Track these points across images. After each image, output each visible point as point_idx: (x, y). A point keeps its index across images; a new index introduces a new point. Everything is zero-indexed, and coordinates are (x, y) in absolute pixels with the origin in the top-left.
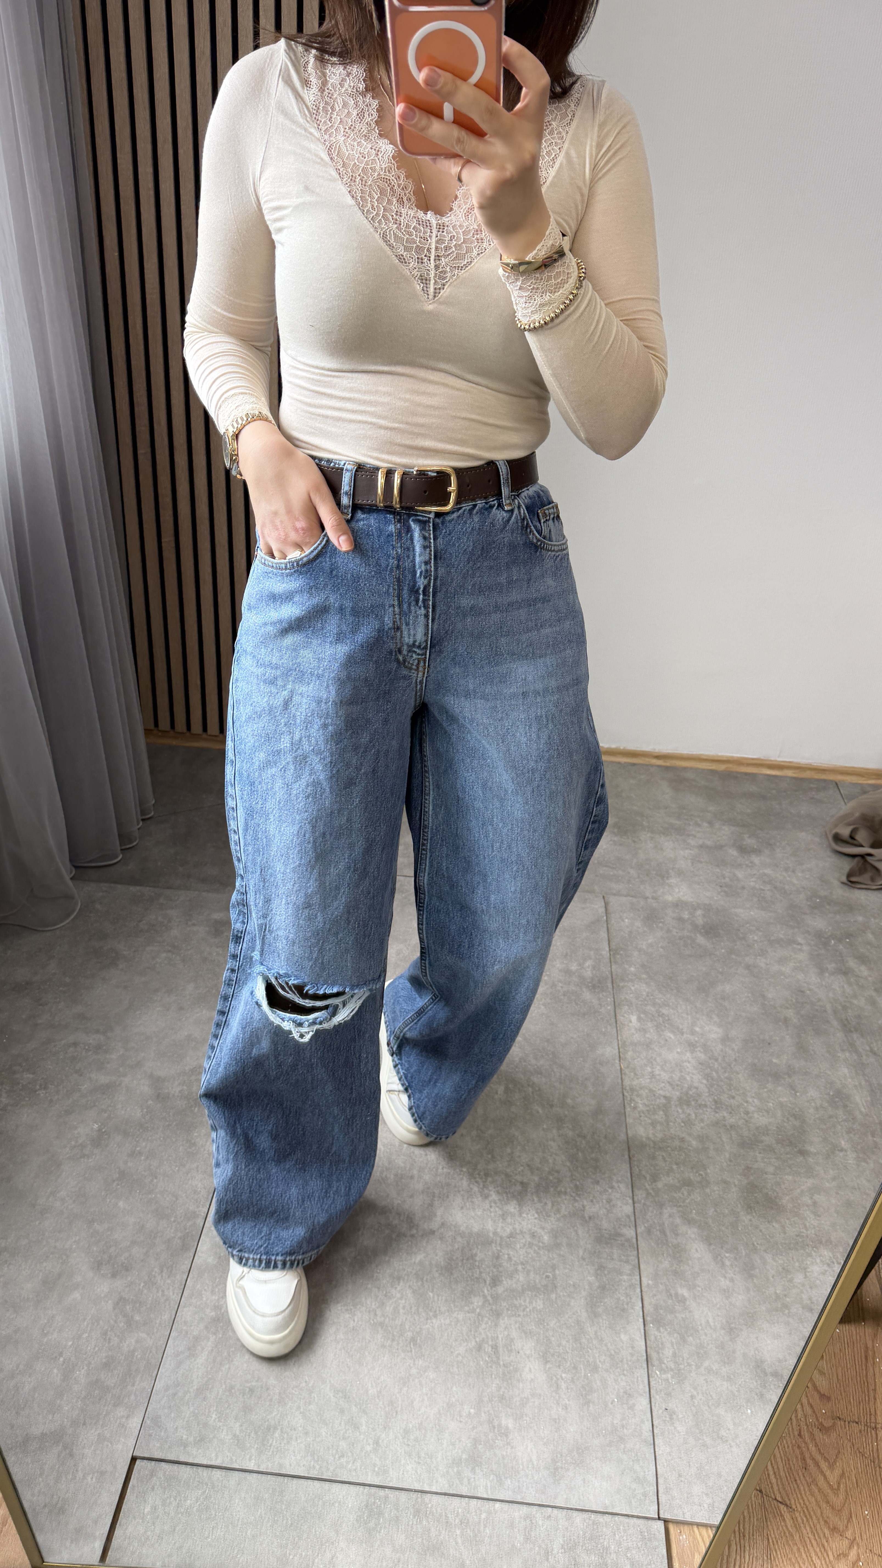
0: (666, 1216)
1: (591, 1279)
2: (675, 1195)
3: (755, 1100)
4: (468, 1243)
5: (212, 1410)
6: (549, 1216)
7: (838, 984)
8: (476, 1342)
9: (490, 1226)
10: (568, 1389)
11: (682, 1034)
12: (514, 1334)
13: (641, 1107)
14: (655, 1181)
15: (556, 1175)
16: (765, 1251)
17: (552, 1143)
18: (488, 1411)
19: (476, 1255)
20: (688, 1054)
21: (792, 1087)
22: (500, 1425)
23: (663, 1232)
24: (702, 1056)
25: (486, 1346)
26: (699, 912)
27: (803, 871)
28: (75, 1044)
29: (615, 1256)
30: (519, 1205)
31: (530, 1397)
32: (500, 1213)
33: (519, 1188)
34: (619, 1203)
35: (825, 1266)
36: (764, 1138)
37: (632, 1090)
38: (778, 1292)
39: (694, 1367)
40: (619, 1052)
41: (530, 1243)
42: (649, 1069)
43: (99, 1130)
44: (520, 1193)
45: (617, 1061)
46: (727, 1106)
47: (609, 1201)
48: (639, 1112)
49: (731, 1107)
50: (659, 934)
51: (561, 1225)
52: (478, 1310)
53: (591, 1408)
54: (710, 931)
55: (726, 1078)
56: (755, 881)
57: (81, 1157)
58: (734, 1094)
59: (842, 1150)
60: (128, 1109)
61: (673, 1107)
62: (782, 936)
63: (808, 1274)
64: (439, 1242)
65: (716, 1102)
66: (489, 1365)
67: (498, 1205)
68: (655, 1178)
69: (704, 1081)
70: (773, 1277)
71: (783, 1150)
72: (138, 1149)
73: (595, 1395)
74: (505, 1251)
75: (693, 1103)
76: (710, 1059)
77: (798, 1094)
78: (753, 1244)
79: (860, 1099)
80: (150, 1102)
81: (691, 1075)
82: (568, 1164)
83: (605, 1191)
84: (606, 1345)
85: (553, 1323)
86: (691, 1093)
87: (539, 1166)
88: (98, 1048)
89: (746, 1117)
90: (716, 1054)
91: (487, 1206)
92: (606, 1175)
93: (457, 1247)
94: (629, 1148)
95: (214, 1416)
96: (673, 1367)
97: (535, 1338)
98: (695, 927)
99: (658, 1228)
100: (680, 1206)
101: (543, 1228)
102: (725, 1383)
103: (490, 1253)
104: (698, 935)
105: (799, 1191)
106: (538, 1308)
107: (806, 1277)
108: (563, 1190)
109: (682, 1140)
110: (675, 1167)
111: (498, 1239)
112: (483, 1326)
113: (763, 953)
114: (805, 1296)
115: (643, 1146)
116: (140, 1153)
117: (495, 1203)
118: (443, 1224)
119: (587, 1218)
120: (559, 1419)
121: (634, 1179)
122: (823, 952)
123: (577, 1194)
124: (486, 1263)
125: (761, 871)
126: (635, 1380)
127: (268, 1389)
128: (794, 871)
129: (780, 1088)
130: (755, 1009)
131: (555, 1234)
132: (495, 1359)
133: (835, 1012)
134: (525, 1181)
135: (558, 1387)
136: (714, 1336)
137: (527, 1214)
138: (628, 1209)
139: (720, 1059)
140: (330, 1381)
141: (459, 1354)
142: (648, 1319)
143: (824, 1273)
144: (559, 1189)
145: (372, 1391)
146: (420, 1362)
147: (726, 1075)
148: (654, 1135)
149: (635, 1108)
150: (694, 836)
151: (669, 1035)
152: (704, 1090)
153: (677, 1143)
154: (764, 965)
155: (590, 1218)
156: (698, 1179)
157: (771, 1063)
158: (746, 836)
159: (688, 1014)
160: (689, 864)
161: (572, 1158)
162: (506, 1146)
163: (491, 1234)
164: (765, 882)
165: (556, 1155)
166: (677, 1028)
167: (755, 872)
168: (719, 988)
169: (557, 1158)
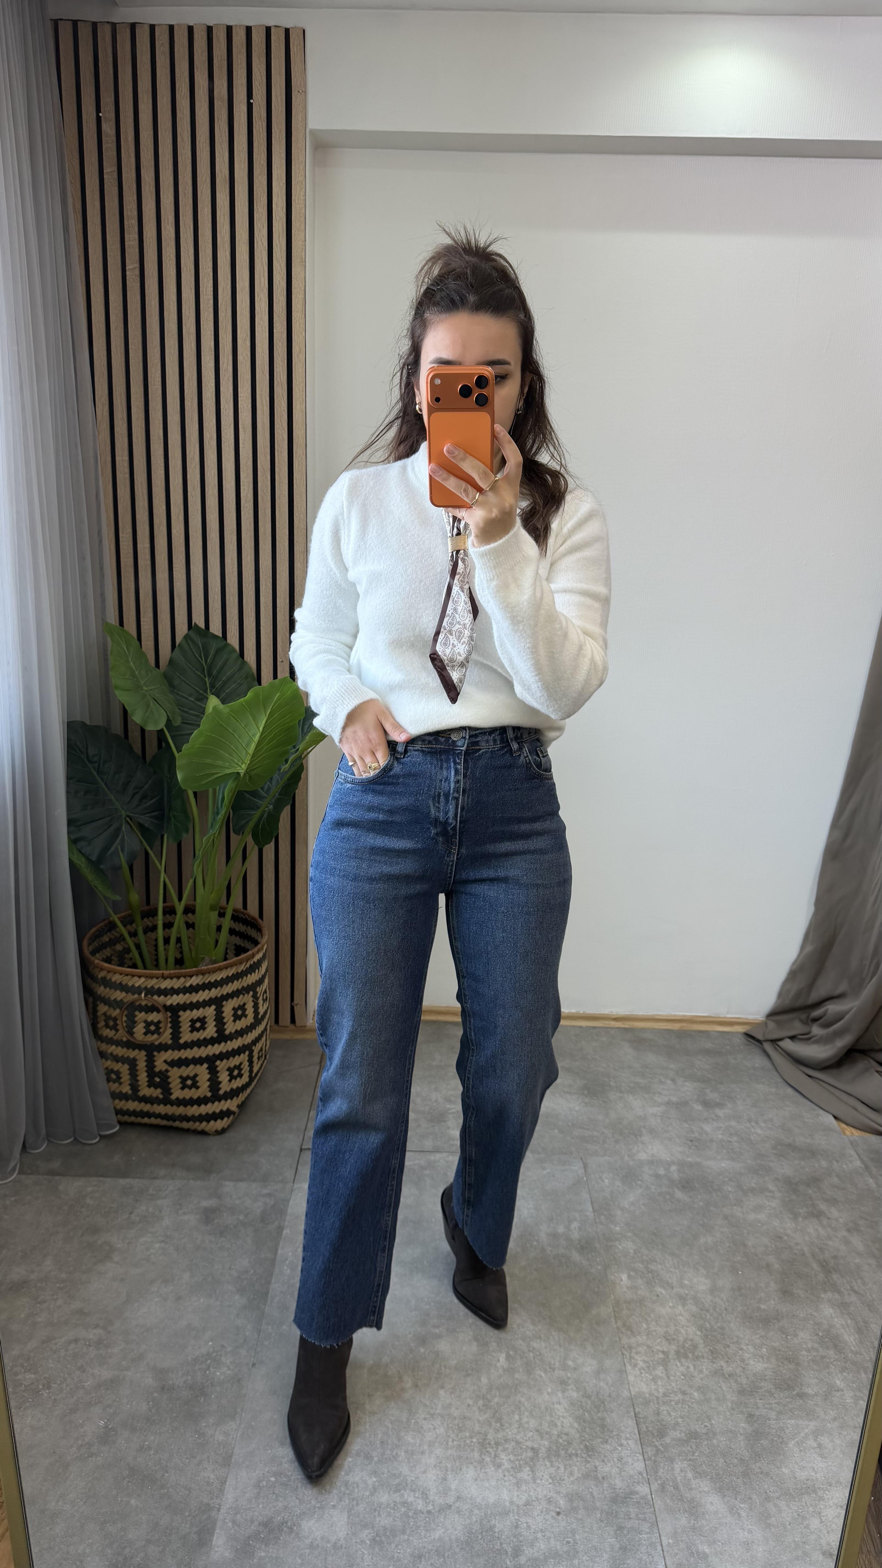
0: (677, 1471)
1: (612, 1540)
2: (684, 1449)
3: (749, 1347)
4: (486, 1515)
6: (564, 1480)
7: (812, 1228)
9: (505, 1495)
11: (672, 1288)
13: (641, 1364)
14: (663, 1436)
15: (565, 1437)
16: (778, 1498)
17: (558, 1406)
19: (494, 1526)
20: (680, 1308)
21: (783, 1331)
23: (676, 1488)
24: (694, 1309)
26: (673, 1168)
27: (765, 1122)
28: (76, 1341)
29: (633, 1516)
30: (533, 1471)
32: (514, 1481)
33: (530, 1454)
34: (630, 1461)
36: (762, 1384)
37: (630, 1347)
38: (796, 1540)
40: (614, 1310)
41: (546, 1509)
42: (645, 1326)
43: (106, 1427)
44: (532, 1459)
45: (613, 1320)
46: (722, 1355)
47: (620, 1459)
48: (640, 1369)
49: (727, 1354)
50: (639, 1191)
51: (575, 1487)
54: (687, 1185)
55: (718, 1328)
56: (722, 1134)
57: (89, 1457)
58: (728, 1343)
59: (838, 1391)
60: (134, 1403)
61: (672, 1361)
62: (753, 1185)
63: (823, 1519)
64: (456, 1516)
65: (712, 1352)
67: (512, 1473)
68: (662, 1434)
69: (699, 1333)
70: (789, 1525)
71: (782, 1395)
72: (147, 1443)
74: (523, 1520)
75: (690, 1355)
76: (701, 1310)
77: (789, 1337)
78: (766, 1493)
80: (156, 1395)
81: (685, 1328)
82: (576, 1425)
83: (615, 1449)
86: (687, 1345)
87: (548, 1430)
88: (99, 1343)
89: (742, 1365)
90: (707, 1306)
91: (501, 1475)
92: (614, 1433)
93: (474, 1519)
94: (633, 1404)
98: (672, 1182)
99: (671, 1484)
100: (690, 1460)
101: (558, 1493)
103: (508, 1523)
104: (676, 1191)
105: (803, 1434)
107: (821, 1521)
108: (574, 1452)
109: (684, 1393)
110: (680, 1420)
111: (515, 1508)
113: (739, 1202)
115: (647, 1402)
116: (149, 1448)
117: (508, 1471)
118: (459, 1498)
119: (601, 1478)
121: (642, 1436)
122: (794, 1197)
123: (588, 1455)
124: (506, 1533)
125: (726, 1124)
128: (757, 1123)
129: (771, 1333)
130: (739, 1258)
131: (570, 1498)
133: (814, 1255)
134: (535, 1446)
137: (541, 1480)
138: (639, 1466)
139: (711, 1308)
144: (569, 1452)
147: (719, 1325)
148: (657, 1390)
149: (635, 1365)
150: (660, 1094)
151: (659, 1290)
152: (699, 1340)
153: (680, 1396)
154: (741, 1215)
155: (603, 1478)
156: (704, 1431)
157: (759, 1309)
158: (708, 1091)
159: (675, 1268)
160: (659, 1121)
161: (579, 1419)
162: (513, 1412)
163: (507, 1504)
164: (731, 1134)
165: (563, 1417)
166: (668, 1283)
167: (721, 1125)
168: (702, 1240)
169: (565, 1421)
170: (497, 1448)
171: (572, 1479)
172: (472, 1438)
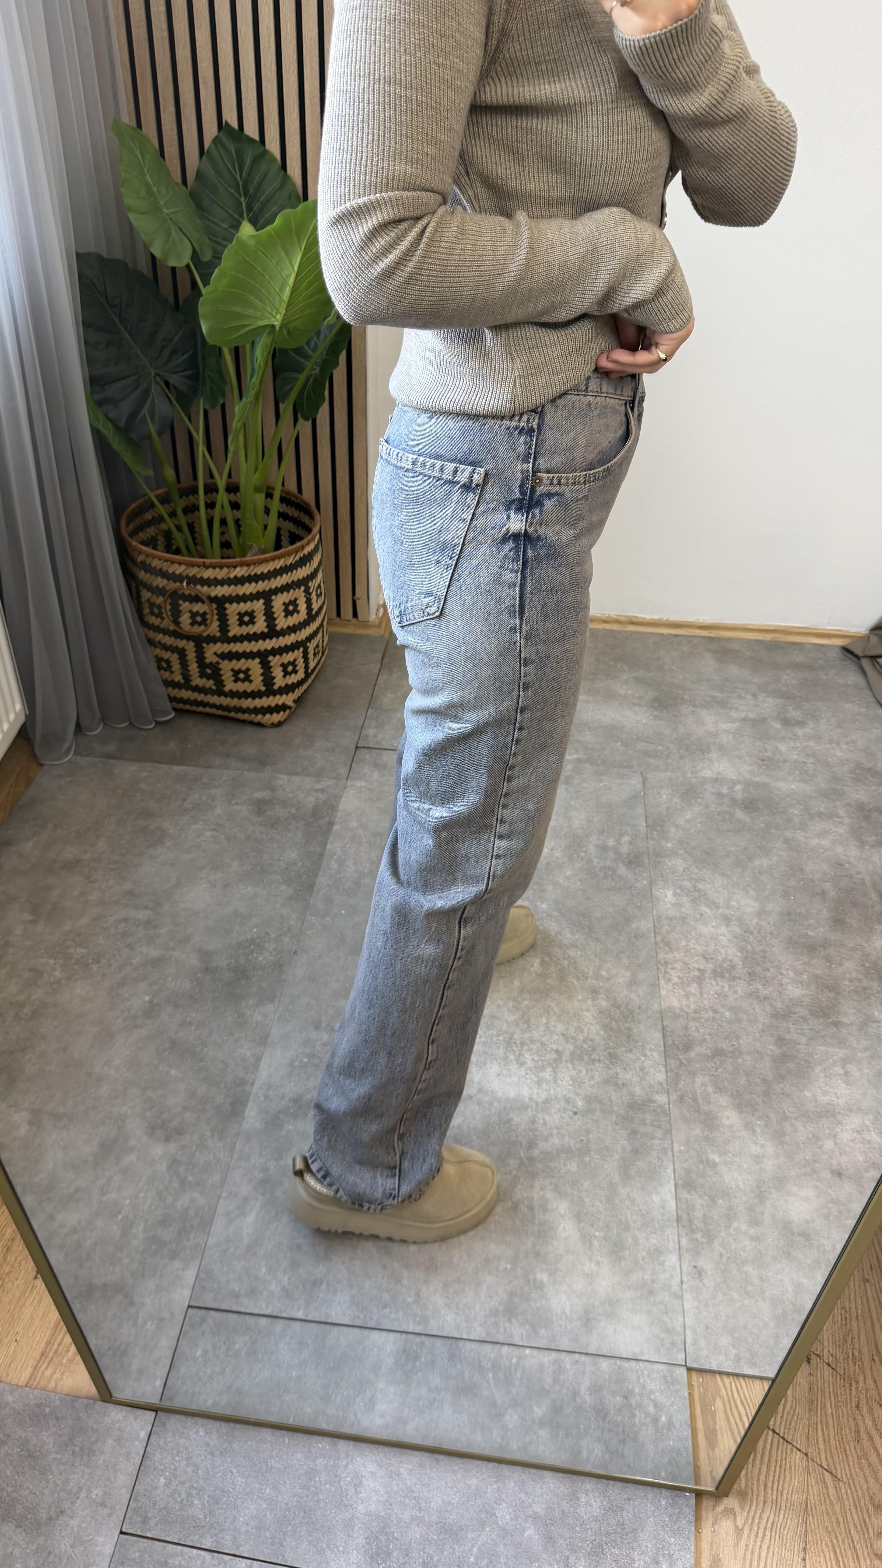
0: (698, 1084)
1: (624, 1143)
2: (708, 1065)
3: (790, 972)
4: (505, 1108)
6: (584, 1083)
8: (512, 1202)
9: (525, 1092)
10: (600, 1246)
11: (718, 908)
12: (550, 1195)
13: (675, 980)
14: (688, 1051)
15: (590, 1043)
16: (795, 1119)
17: (586, 1013)
18: (524, 1267)
19: (512, 1119)
20: (723, 928)
21: (828, 959)
23: (695, 1100)
24: (738, 930)
25: (522, 1205)
26: (738, 787)
27: (847, 744)
28: (126, 920)
29: (648, 1122)
30: (555, 1072)
31: (564, 1253)
32: (536, 1079)
33: (554, 1056)
34: (652, 1070)
36: (798, 1009)
37: (666, 963)
39: (723, 1227)
40: (654, 926)
41: (564, 1108)
42: (684, 943)
43: (151, 1002)
44: (555, 1061)
45: (652, 935)
46: (760, 978)
47: (642, 1069)
48: (673, 984)
49: (765, 978)
50: (697, 809)
51: (595, 1091)
52: (514, 1170)
53: (623, 1263)
54: (750, 805)
55: (760, 951)
56: (797, 755)
57: (133, 1028)
58: (768, 967)
60: (178, 982)
61: (707, 979)
62: (822, 809)
64: (477, 1107)
65: (750, 974)
66: (525, 1223)
67: (534, 1072)
68: (687, 1048)
69: (739, 954)
71: (816, 1022)
72: (188, 1019)
73: (627, 1252)
74: (540, 1115)
75: (727, 975)
76: (745, 932)
77: (833, 966)
78: (784, 1112)
80: (199, 975)
81: (725, 948)
82: (602, 1033)
83: (639, 1059)
84: (638, 1206)
85: (586, 1185)
86: (725, 965)
87: (575, 1035)
88: (148, 923)
89: (780, 989)
90: (752, 928)
91: (523, 1073)
92: (640, 1044)
93: (493, 1111)
94: (662, 1018)
96: (703, 1227)
97: (569, 1198)
98: (734, 802)
99: (690, 1096)
100: (712, 1075)
101: (578, 1094)
102: (753, 1242)
103: (526, 1118)
104: (737, 810)
105: (831, 1060)
106: (573, 1169)
108: (597, 1058)
109: (715, 1011)
110: (707, 1037)
111: (534, 1104)
112: (519, 1187)
113: (803, 827)
115: (676, 1017)
116: (190, 1024)
117: (531, 1070)
118: (480, 1090)
119: (621, 1085)
120: (592, 1274)
121: (667, 1049)
122: (864, 824)
123: (611, 1062)
124: (522, 1126)
125: (804, 744)
126: (666, 1238)
128: (838, 744)
129: (815, 961)
130: (794, 883)
131: (589, 1100)
132: (530, 1218)
133: (874, 884)
134: (560, 1049)
135: (591, 1244)
136: (744, 1199)
137: (562, 1080)
138: (661, 1076)
139: (755, 931)
142: (680, 1182)
144: (593, 1057)
147: (761, 948)
148: (688, 1006)
149: (669, 980)
150: (737, 709)
151: (704, 909)
152: (739, 962)
153: (711, 1014)
154: (803, 839)
155: (623, 1085)
156: (731, 1049)
157: (806, 935)
158: (790, 708)
159: (724, 889)
160: (731, 737)
161: (606, 1027)
162: (541, 1016)
163: (527, 1100)
164: (808, 755)
165: (591, 1024)
166: (714, 902)
167: (799, 745)
168: (757, 862)
169: (592, 1027)
170: (522, 1048)
171: (592, 1082)
172: (498, 1035)
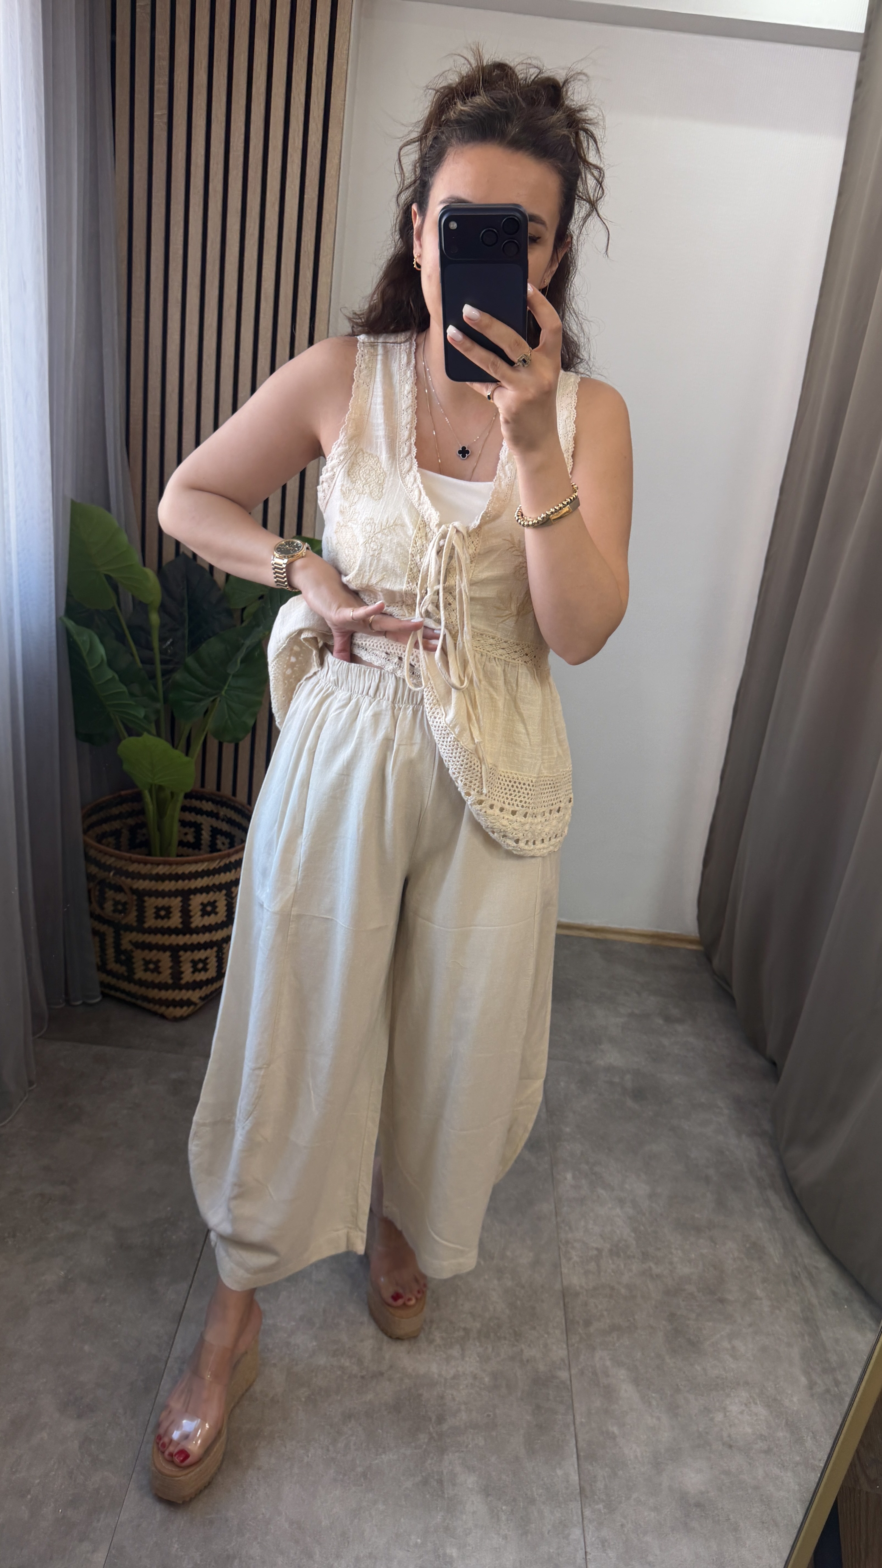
0: (597, 1358)
1: (529, 1418)
2: (606, 1339)
3: (679, 1252)
4: (415, 1384)
5: (174, 1541)
6: (490, 1359)
8: (422, 1476)
9: (434, 1368)
10: (508, 1520)
11: (613, 1190)
12: (458, 1469)
13: (575, 1258)
14: (587, 1326)
15: (496, 1321)
16: (688, 1392)
18: (434, 1541)
19: (421, 1395)
20: (618, 1210)
21: (712, 1240)
22: (445, 1554)
23: (595, 1374)
24: (631, 1212)
25: (432, 1480)
26: (628, 1077)
29: (551, 1397)
30: (463, 1350)
31: (473, 1528)
32: (444, 1356)
33: (462, 1333)
34: (554, 1347)
35: (744, 1405)
36: (687, 1287)
37: (567, 1242)
38: (700, 1429)
39: (624, 1498)
40: (555, 1207)
41: (472, 1384)
42: (583, 1224)
43: (65, 1277)
44: (463, 1338)
45: (554, 1216)
46: (652, 1257)
47: (546, 1346)
48: (574, 1263)
49: (657, 1257)
50: (592, 1096)
51: (501, 1367)
52: (424, 1446)
53: (529, 1537)
55: (652, 1232)
56: (678, 1049)
57: (48, 1303)
58: (660, 1247)
59: (756, 1299)
60: (93, 1258)
61: (604, 1258)
62: (704, 1100)
63: (728, 1414)
64: (388, 1383)
65: (643, 1253)
66: (435, 1498)
67: (442, 1349)
68: (587, 1323)
69: (633, 1235)
70: (695, 1416)
71: (704, 1298)
72: (103, 1296)
73: (533, 1526)
74: (449, 1391)
75: (622, 1254)
76: (638, 1213)
77: (717, 1246)
78: (677, 1385)
79: (774, 1252)
80: (114, 1252)
81: (621, 1229)
82: (507, 1311)
83: (542, 1336)
84: (543, 1480)
85: (493, 1459)
86: (620, 1245)
87: (481, 1313)
88: (64, 1199)
89: (670, 1268)
90: (644, 1210)
91: (433, 1351)
92: (543, 1321)
93: (404, 1387)
94: (564, 1296)
95: (176, 1546)
96: (604, 1498)
97: (477, 1473)
98: (625, 1091)
99: (590, 1370)
100: (610, 1349)
101: (484, 1371)
102: (653, 1514)
103: (435, 1393)
104: (628, 1098)
105: (718, 1336)
106: (480, 1444)
107: (725, 1416)
108: (503, 1335)
109: (612, 1288)
110: (605, 1313)
111: (443, 1381)
112: (429, 1461)
113: (687, 1116)
114: (725, 1434)
115: (576, 1294)
116: (104, 1300)
117: (440, 1348)
118: (391, 1367)
119: (525, 1361)
120: (499, 1548)
121: (568, 1324)
122: (741, 1115)
123: (515, 1339)
124: (432, 1402)
125: (684, 1039)
126: (570, 1512)
127: (227, 1520)
129: (701, 1241)
130: (680, 1168)
131: (495, 1376)
132: (440, 1493)
133: (752, 1172)
134: (468, 1327)
135: (499, 1519)
136: (642, 1470)
137: (470, 1358)
138: (563, 1353)
139: (647, 1214)
140: (286, 1514)
141: (407, 1488)
142: (582, 1454)
143: (742, 1413)
144: (499, 1335)
145: (325, 1523)
146: (371, 1495)
147: (653, 1229)
148: (587, 1283)
149: (570, 1259)
150: (624, 1005)
151: (601, 1191)
152: (632, 1242)
153: (608, 1291)
154: (688, 1128)
156: (628, 1325)
157: (692, 1217)
158: (670, 1006)
159: (618, 1172)
160: (620, 1031)
161: (511, 1305)
164: (688, 1050)
166: (610, 1185)
167: (679, 1040)
168: (647, 1148)
169: (497, 1306)
171: (498, 1359)
